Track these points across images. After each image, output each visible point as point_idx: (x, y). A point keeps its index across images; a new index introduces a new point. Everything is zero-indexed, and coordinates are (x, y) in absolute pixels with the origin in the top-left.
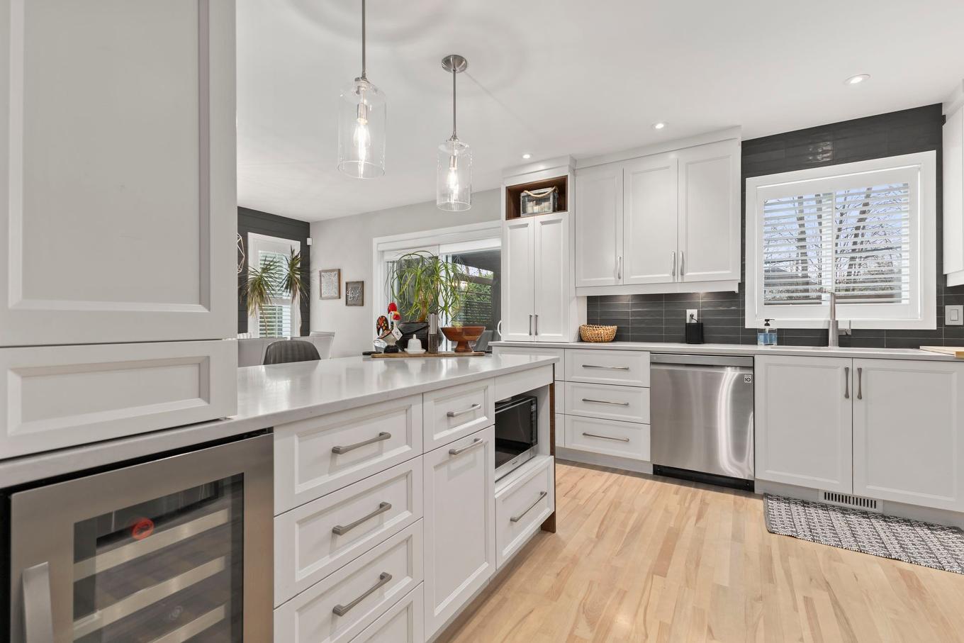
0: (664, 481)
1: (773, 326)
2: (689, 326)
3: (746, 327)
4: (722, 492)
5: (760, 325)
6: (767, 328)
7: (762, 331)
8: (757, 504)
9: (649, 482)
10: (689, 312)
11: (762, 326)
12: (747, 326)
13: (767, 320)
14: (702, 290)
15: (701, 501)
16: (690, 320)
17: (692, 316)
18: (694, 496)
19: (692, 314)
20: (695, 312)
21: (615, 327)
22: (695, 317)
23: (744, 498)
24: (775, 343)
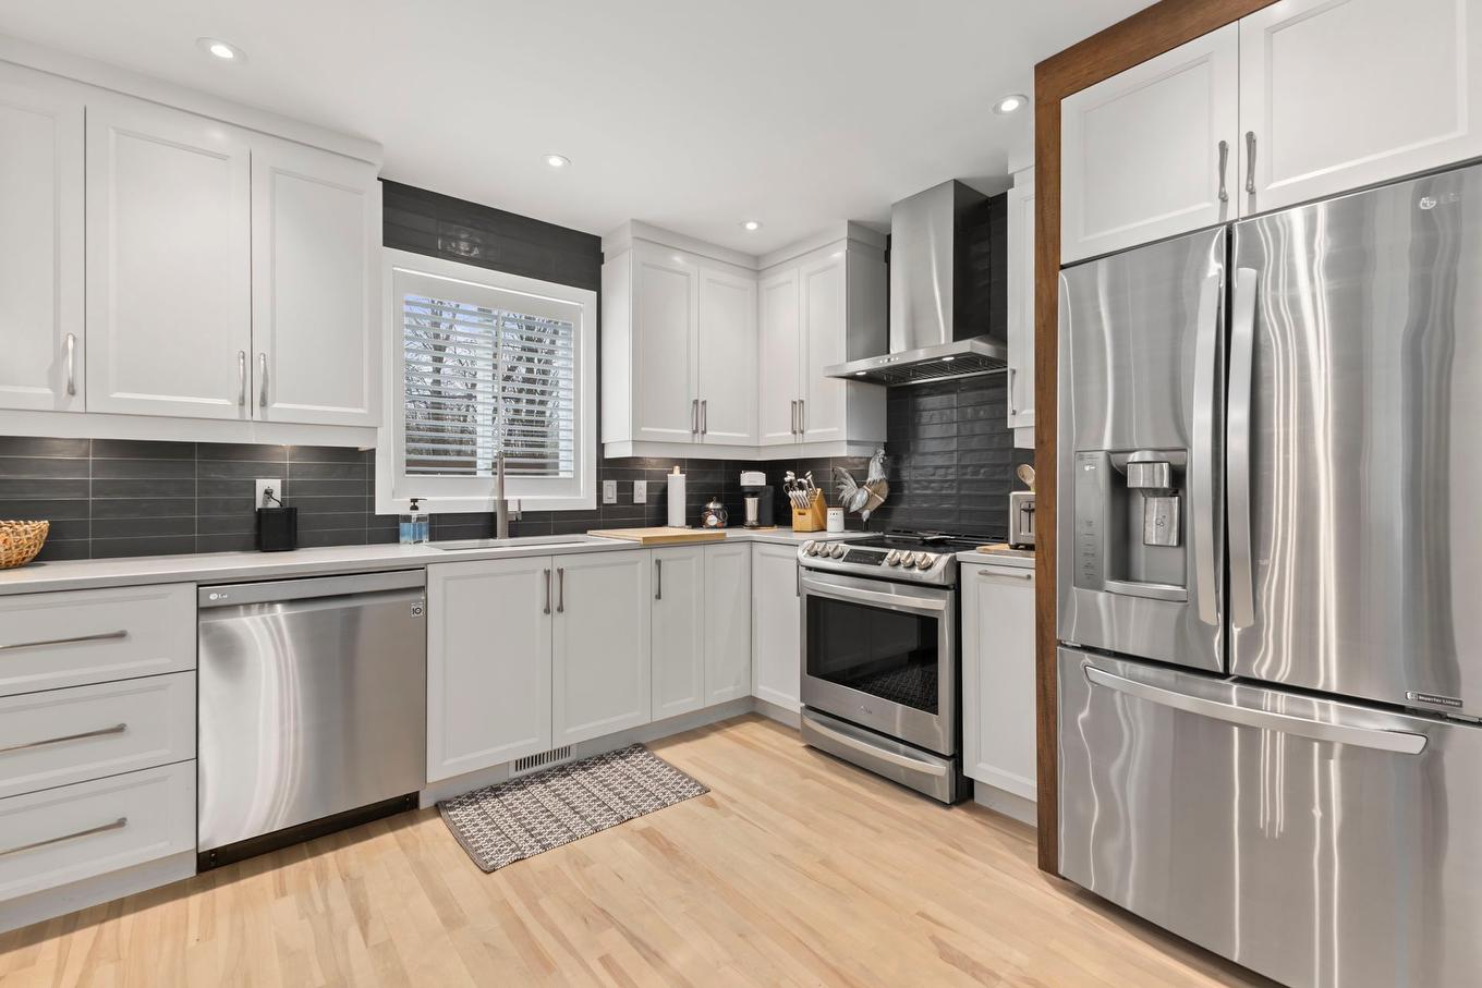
0: (234, 878)
1: (424, 510)
2: (263, 515)
3: (377, 513)
4: (369, 837)
5: (400, 507)
6: (414, 514)
7: (407, 519)
8: (431, 830)
9: (195, 901)
10: (262, 484)
11: (404, 510)
12: (379, 511)
13: (414, 501)
14: (287, 440)
15: (344, 880)
16: (265, 502)
17: (268, 493)
18: (322, 877)
19: (269, 490)
20: (275, 484)
21: (44, 524)
22: (277, 495)
23: (410, 829)
24: (425, 538)
